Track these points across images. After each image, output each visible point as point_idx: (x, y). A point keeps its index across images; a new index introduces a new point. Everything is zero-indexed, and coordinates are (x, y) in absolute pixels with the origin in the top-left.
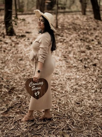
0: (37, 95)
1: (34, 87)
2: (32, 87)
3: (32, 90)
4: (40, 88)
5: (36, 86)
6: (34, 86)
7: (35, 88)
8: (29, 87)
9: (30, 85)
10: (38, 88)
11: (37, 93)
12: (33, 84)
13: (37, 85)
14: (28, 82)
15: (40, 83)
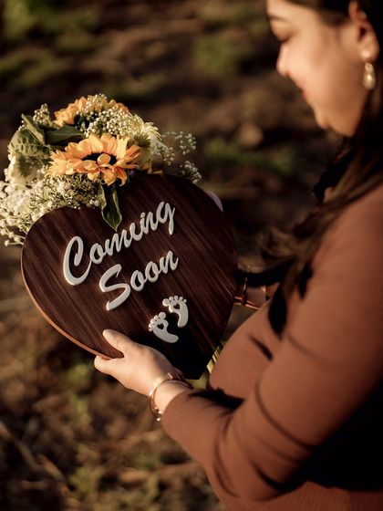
0: (173, 339)
1: (117, 269)
2: (93, 278)
3: (109, 306)
4: (168, 262)
5: (131, 259)
6: (108, 262)
7: (124, 276)
8: (74, 295)
9: (76, 272)
10: (150, 264)
11: (172, 318)
12: (96, 246)
13: (127, 243)
14: (38, 252)
15: (147, 223)
